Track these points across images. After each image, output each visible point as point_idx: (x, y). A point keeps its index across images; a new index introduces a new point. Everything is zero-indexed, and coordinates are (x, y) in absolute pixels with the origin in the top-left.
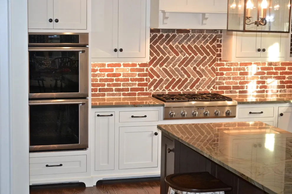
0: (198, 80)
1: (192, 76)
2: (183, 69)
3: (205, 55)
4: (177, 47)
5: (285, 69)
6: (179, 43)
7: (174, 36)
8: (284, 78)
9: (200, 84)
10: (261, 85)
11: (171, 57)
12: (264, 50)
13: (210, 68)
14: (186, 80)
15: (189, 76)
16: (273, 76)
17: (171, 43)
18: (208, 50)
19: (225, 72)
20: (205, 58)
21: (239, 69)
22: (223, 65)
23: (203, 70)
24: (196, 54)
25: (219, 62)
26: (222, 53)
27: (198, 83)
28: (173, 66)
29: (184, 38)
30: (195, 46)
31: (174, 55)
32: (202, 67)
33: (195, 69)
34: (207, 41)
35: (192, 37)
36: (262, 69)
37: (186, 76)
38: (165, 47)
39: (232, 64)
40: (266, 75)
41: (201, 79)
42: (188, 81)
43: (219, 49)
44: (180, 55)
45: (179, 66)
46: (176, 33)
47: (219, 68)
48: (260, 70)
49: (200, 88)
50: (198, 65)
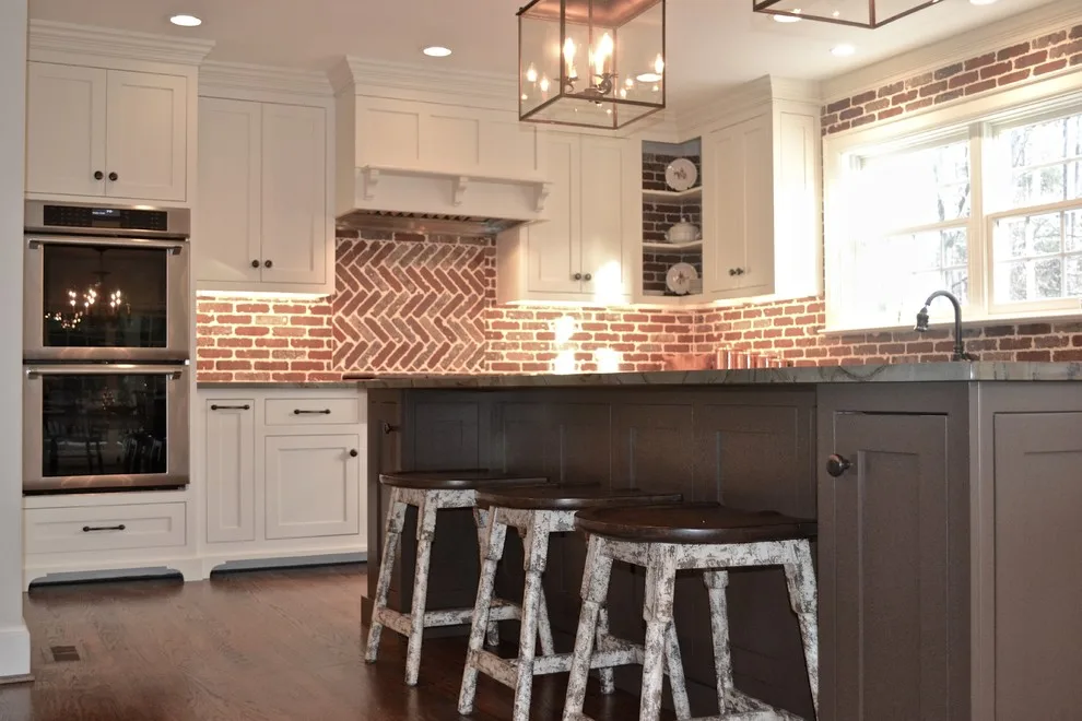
0: (446, 347)
1: (432, 339)
2: (411, 321)
3: (460, 292)
4: (397, 271)
5: (632, 328)
6: (402, 263)
7: (390, 247)
8: (631, 348)
9: (451, 357)
10: (583, 362)
11: (384, 294)
12: (588, 278)
13: (471, 322)
14: (420, 346)
15: (426, 339)
16: (608, 342)
17: (383, 263)
18: (467, 282)
19: (505, 332)
20: (460, 298)
21: (536, 326)
22: (500, 315)
23: (456, 327)
24: (440, 290)
25: (491, 309)
26: (496, 289)
27: (447, 355)
28: (390, 314)
29: (413, 253)
30: (438, 272)
31: (391, 289)
32: (454, 320)
33: (438, 321)
34: (462, 262)
35: (431, 250)
36: (586, 326)
37: (418, 338)
38: (369, 271)
39: (519, 315)
40: (593, 341)
41: (453, 346)
42: (425, 350)
43: (490, 279)
44: (405, 289)
45: (403, 314)
46: (393, 241)
47: (491, 321)
48: (580, 330)
49: (452, 366)
50: (445, 314)
